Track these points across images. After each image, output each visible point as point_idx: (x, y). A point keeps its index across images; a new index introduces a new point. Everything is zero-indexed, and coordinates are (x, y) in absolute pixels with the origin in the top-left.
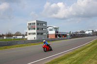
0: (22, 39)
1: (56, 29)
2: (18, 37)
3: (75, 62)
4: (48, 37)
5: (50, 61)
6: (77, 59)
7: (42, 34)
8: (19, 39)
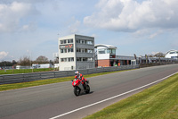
0: (50, 69)
1: (111, 49)
2: (42, 66)
3: (148, 110)
4: (97, 65)
5: (102, 109)
6: (151, 105)
7: (85, 59)
8: (45, 69)
